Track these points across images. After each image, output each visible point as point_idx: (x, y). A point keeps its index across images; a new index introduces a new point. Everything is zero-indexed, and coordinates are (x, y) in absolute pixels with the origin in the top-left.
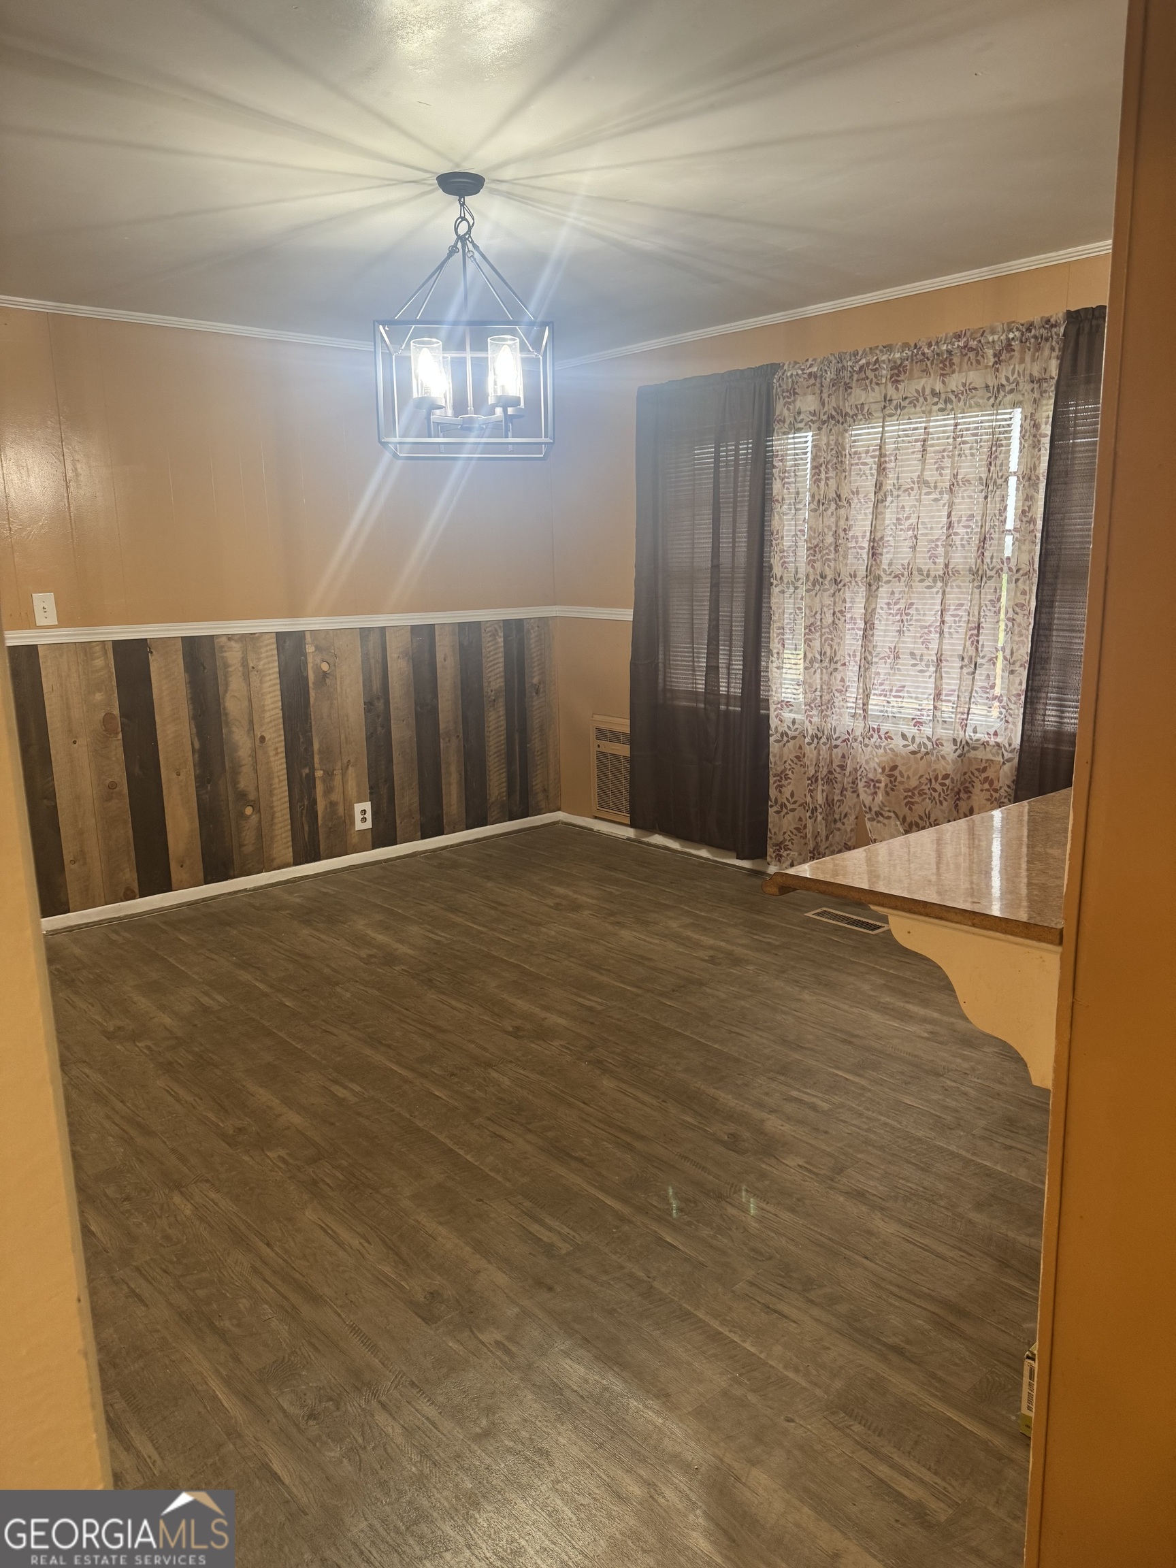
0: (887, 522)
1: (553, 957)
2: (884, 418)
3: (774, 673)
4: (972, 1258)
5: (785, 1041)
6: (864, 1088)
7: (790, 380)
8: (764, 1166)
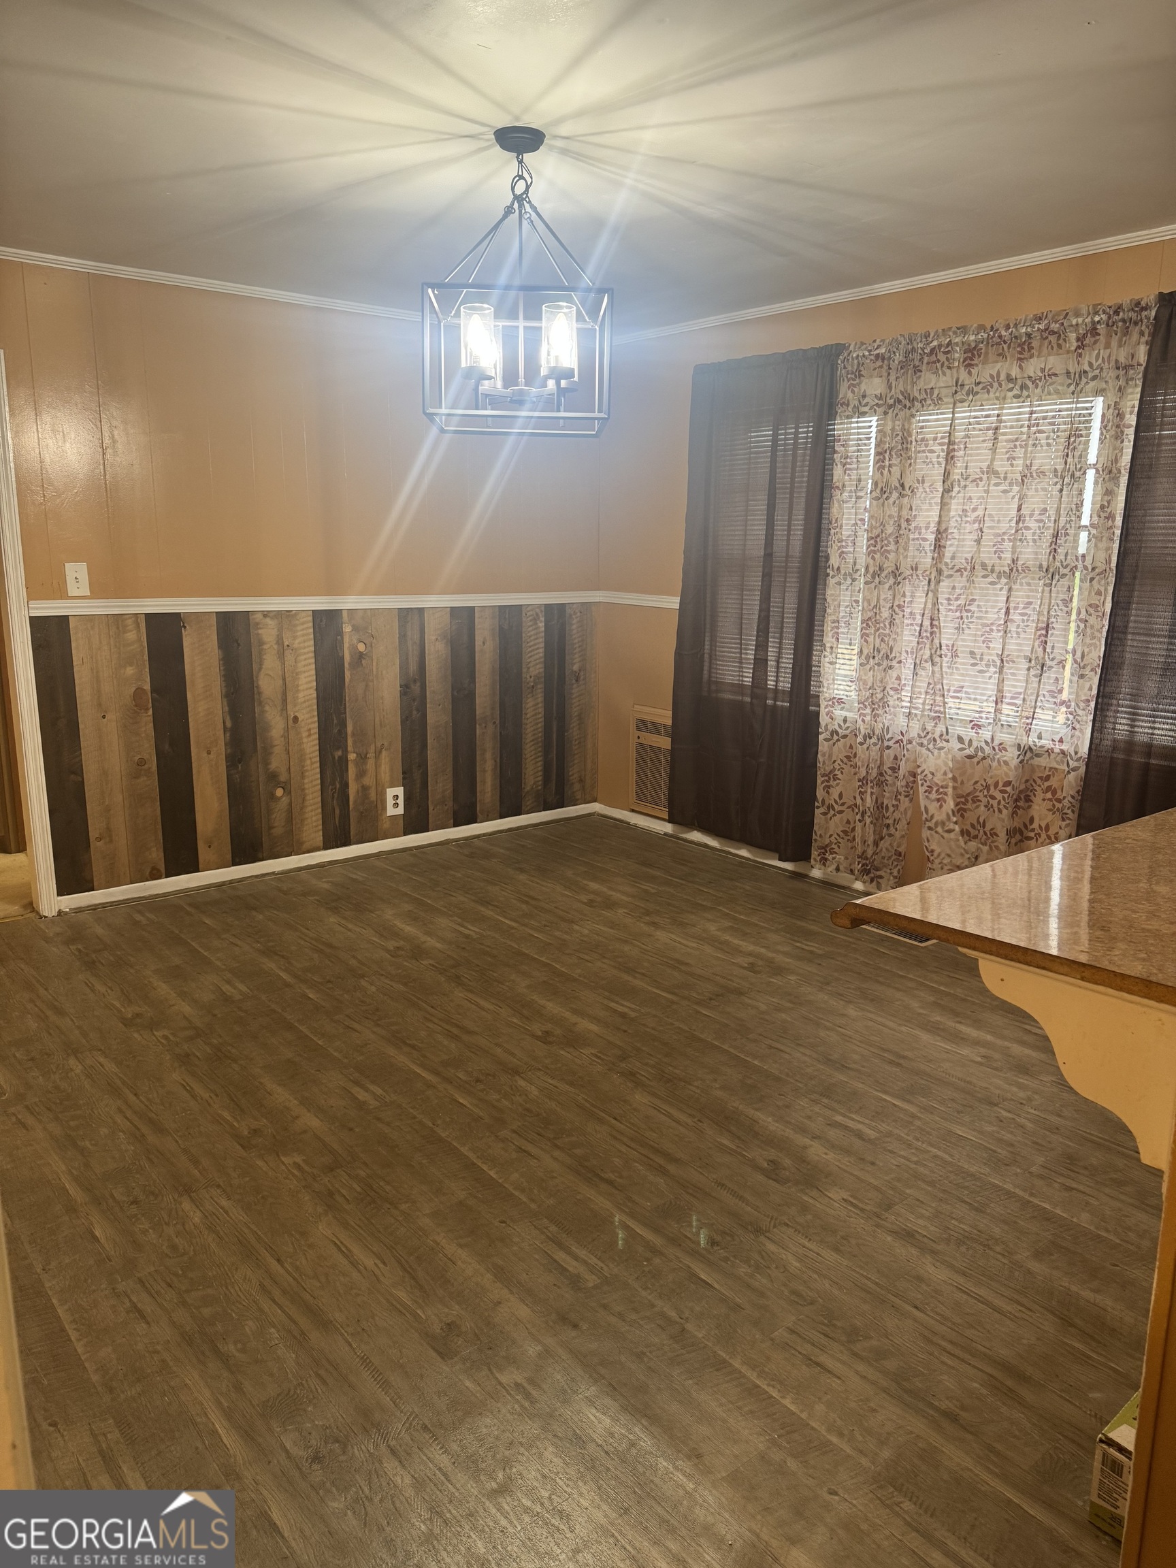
0: (952, 513)
1: (586, 957)
2: (955, 404)
3: (826, 668)
4: (1030, 1313)
5: (829, 1060)
6: (914, 1116)
7: (856, 362)
8: (806, 1198)
